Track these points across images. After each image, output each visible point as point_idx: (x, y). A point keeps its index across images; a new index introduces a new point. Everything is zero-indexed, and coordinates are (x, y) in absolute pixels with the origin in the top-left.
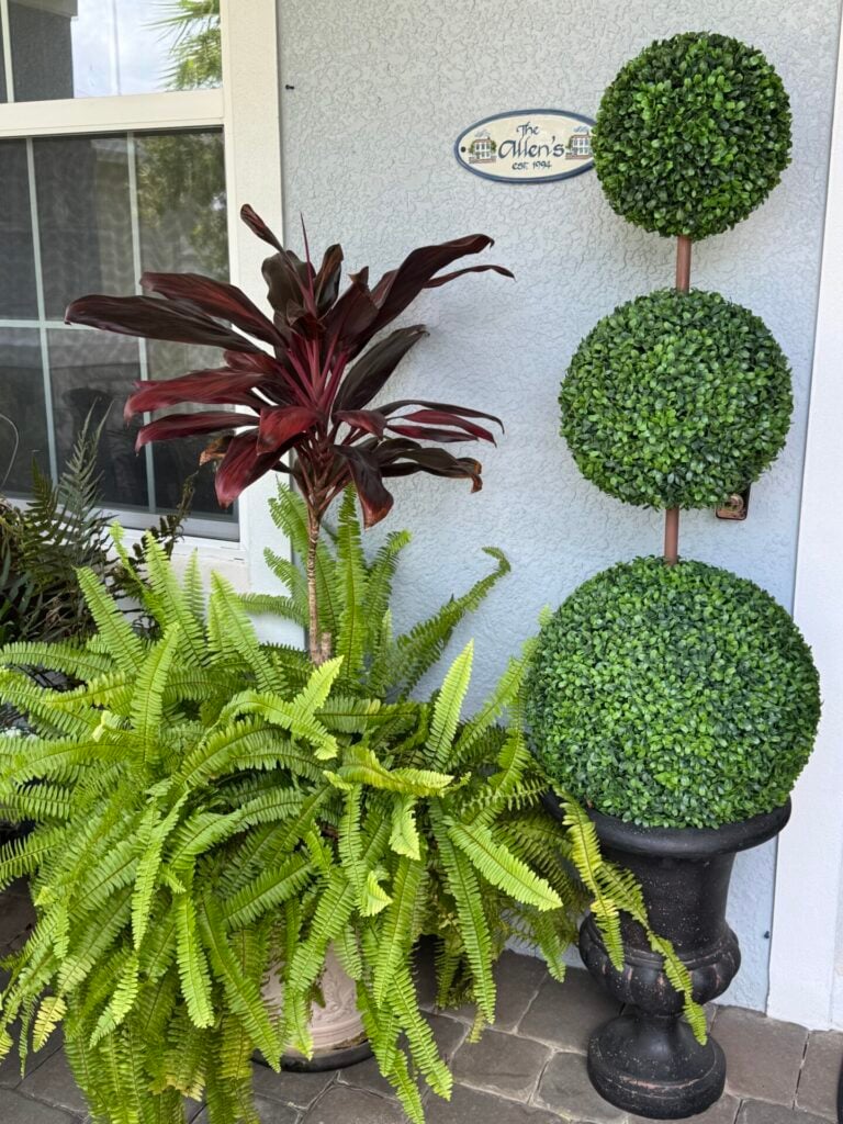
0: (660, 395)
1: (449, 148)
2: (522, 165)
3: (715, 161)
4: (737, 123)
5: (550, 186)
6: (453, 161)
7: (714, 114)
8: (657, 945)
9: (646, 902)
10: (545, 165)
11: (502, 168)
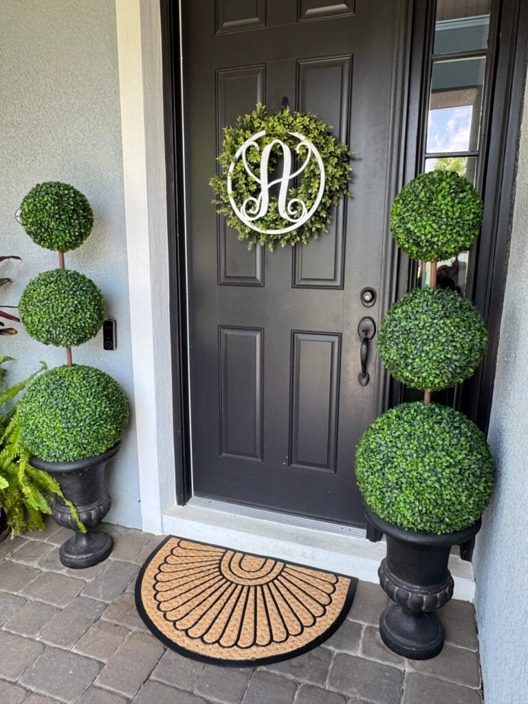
0: (38, 306)
3: (51, 226)
4: (56, 214)
7: (47, 211)
8: (68, 503)
9: (61, 489)
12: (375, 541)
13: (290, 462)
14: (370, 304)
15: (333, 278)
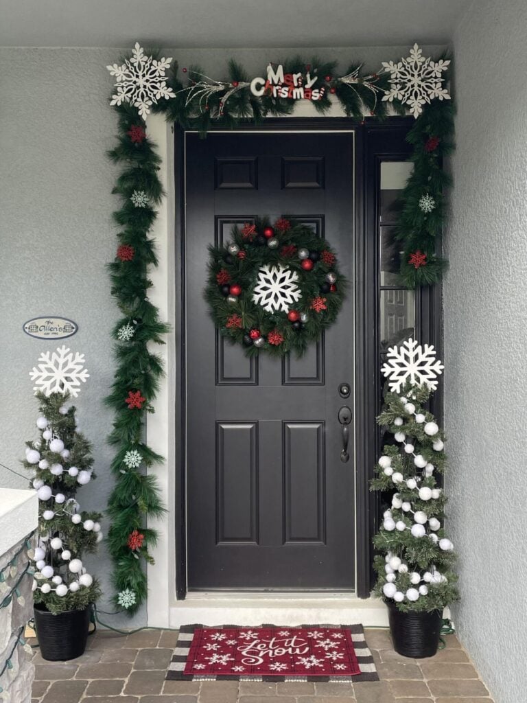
1: (21, 327)
2: (48, 334)
5: (58, 341)
6: (23, 331)
10: (55, 333)
11: (41, 334)
12: (366, 598)
13: (284, 541)
14: (346, 396)
15: (315, 376)
